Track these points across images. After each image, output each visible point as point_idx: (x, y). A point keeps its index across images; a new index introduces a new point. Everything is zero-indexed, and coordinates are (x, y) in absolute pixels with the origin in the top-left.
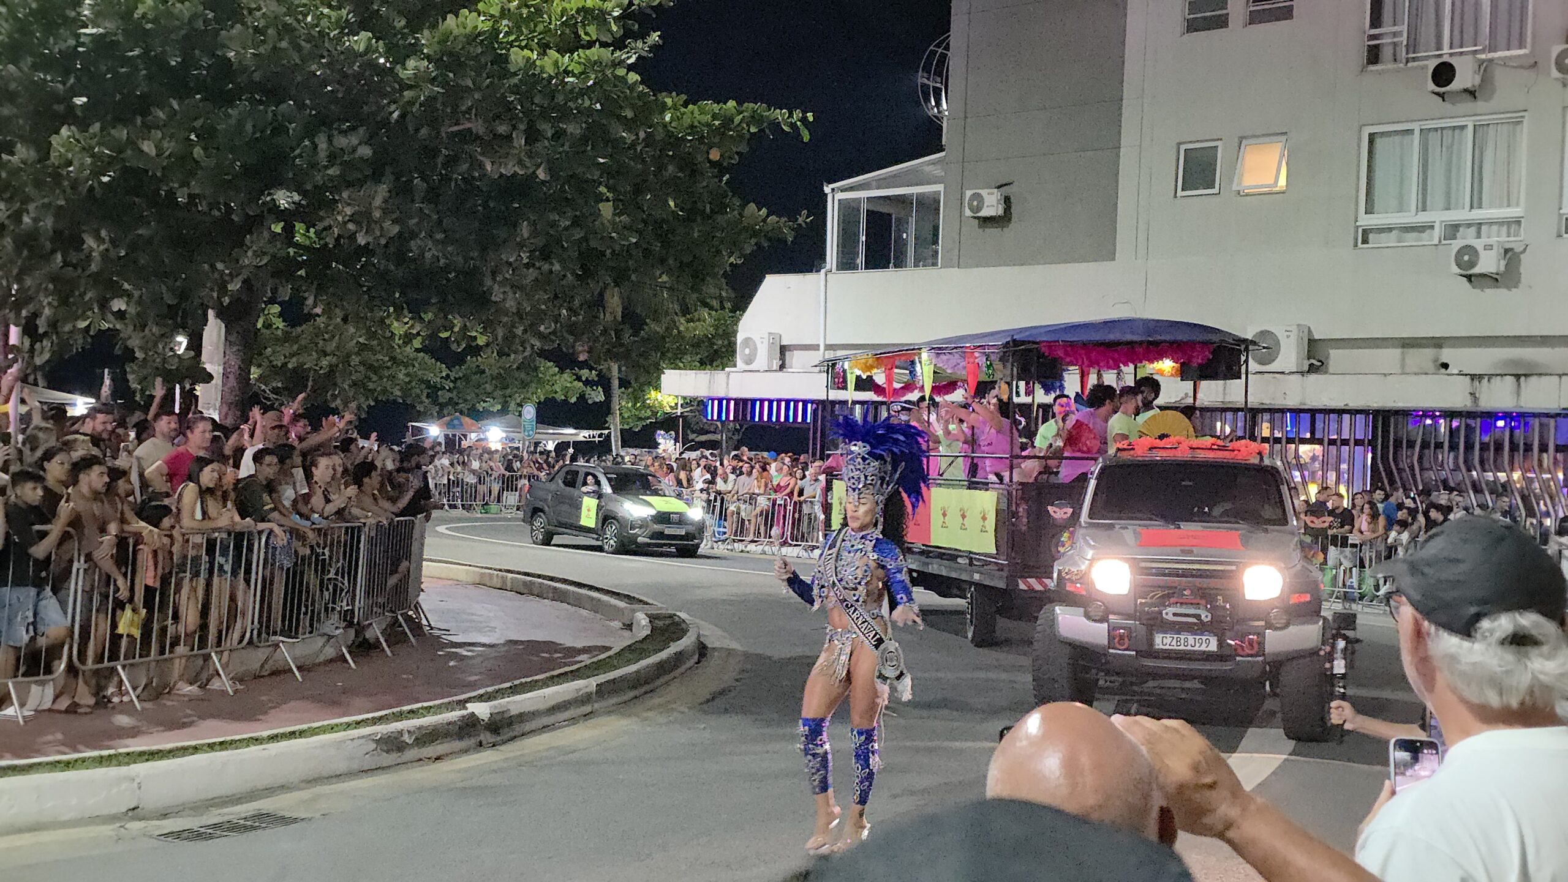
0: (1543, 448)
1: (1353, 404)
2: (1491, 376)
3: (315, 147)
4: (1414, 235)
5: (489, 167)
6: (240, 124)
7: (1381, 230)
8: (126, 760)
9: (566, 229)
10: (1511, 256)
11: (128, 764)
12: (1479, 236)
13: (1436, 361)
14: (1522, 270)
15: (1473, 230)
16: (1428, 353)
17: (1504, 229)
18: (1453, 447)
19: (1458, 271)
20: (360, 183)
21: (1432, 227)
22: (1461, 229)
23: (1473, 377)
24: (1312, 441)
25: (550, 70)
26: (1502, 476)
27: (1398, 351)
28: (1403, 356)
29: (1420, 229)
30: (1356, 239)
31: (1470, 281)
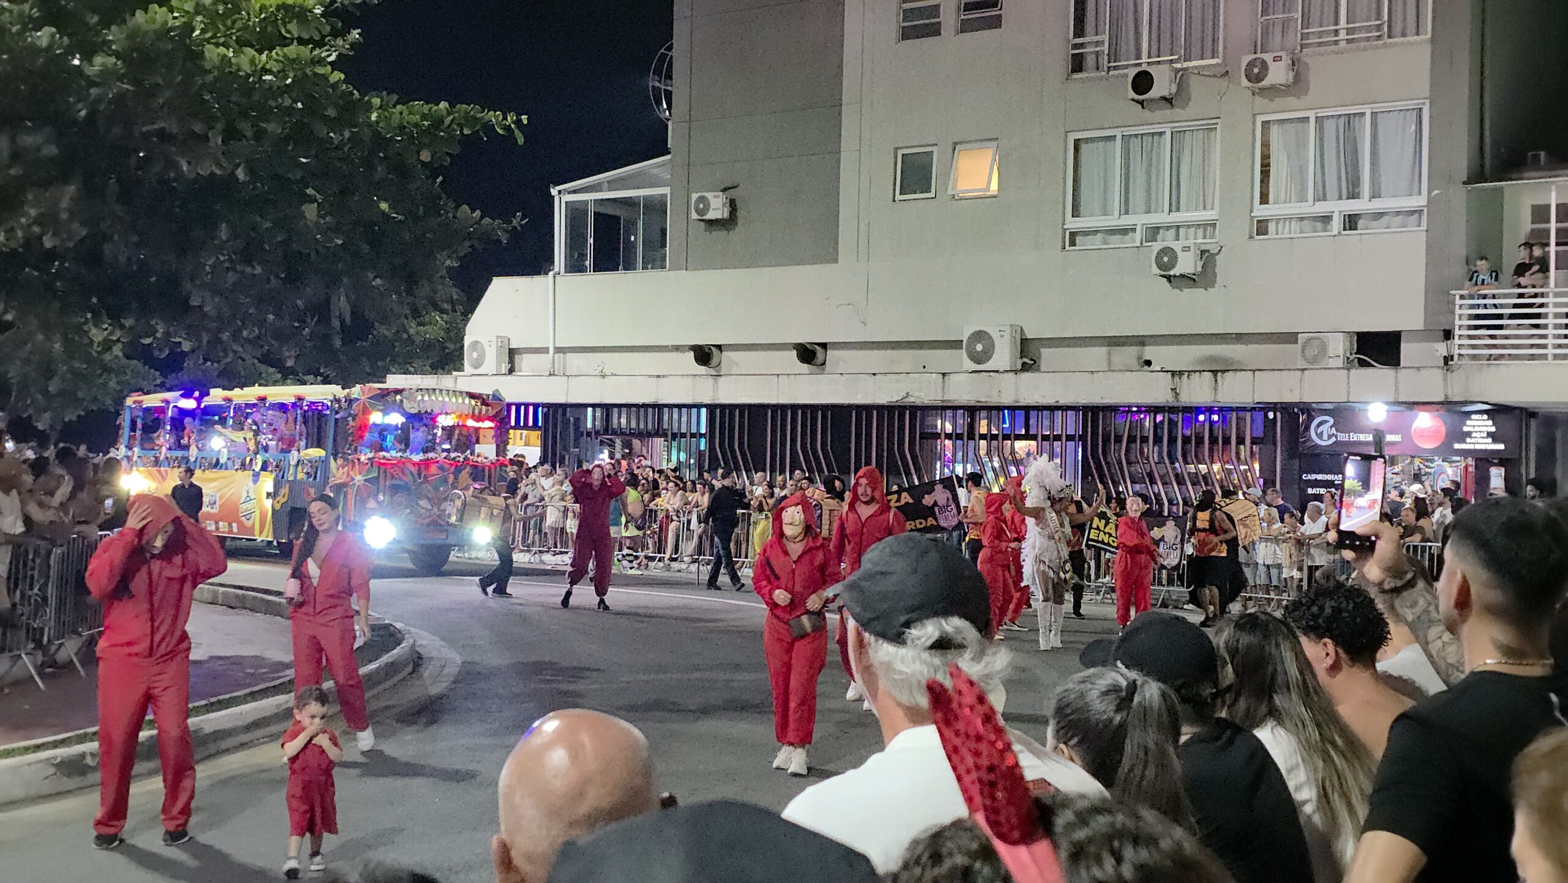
0: (1241, 441)
1: (1064, 401)
2: (1190, 372)
4: (1118, 237)
5: (185, 169)
7: (1086, 233)
9: (268, 230)
10: (1207, 257)
12: (1177, 238)
13: (1139, 358)
14: (1217, 271)
15: (1173, 231)
16: (1133, 350)
17: (1200, 232)
18: (1158, 440)
19: (1159, 272)
20: (45, 183)
21: (1134, 230)
22: (1161, 232)
23: (1173, 373)
24: (1027, 437)
25: (247, 68)
26: (1203, 468)
27: (1106, 349)
28: (1109, 353)
29: (1124, 231)
30: (1064, 242)
31: (1170, 281)
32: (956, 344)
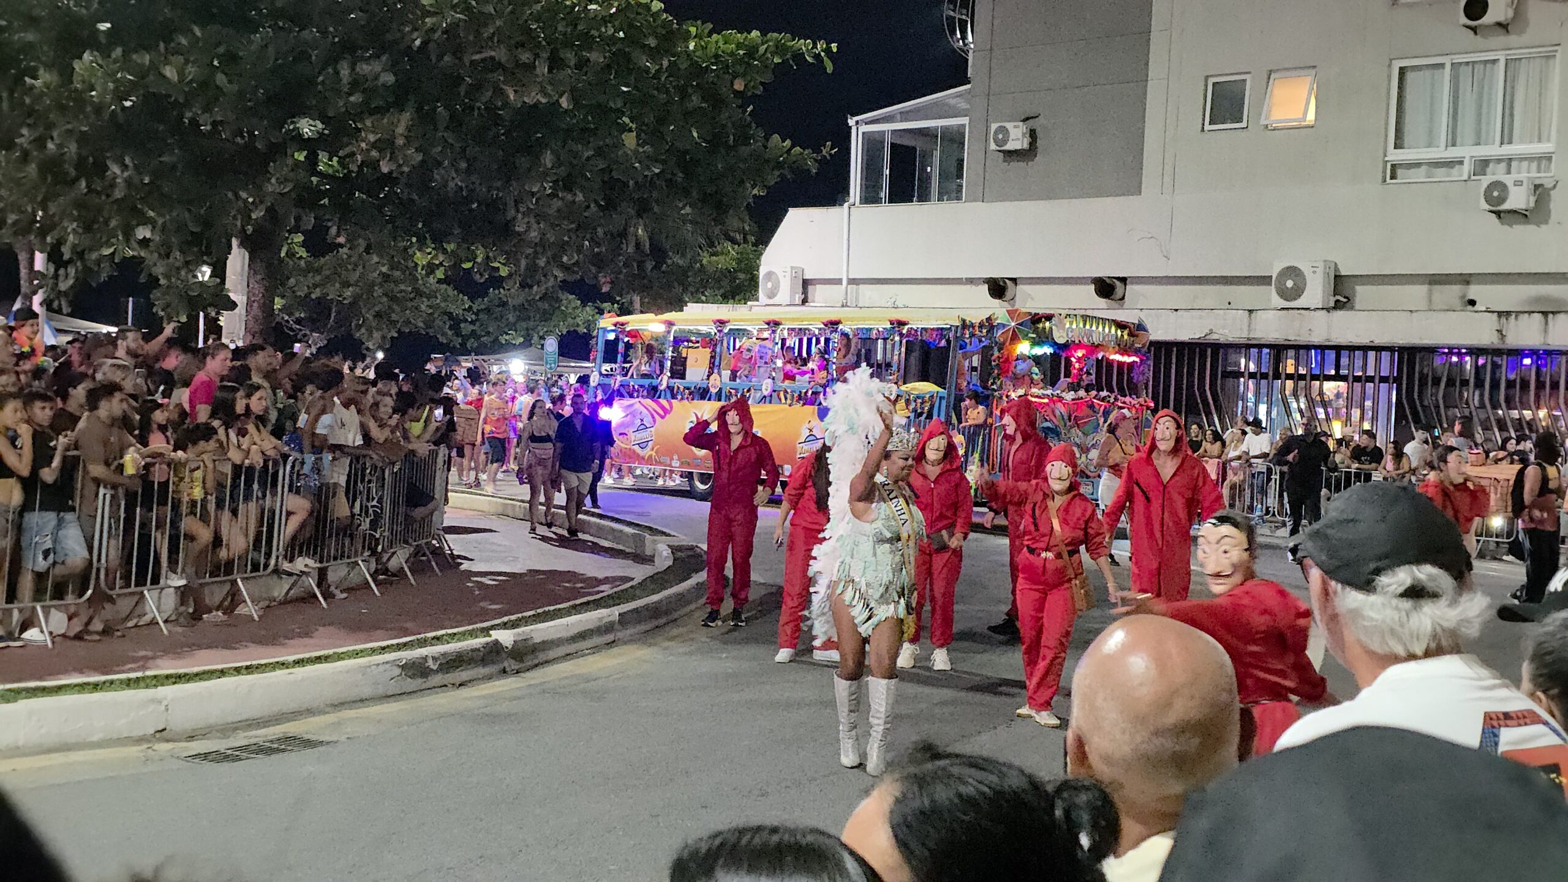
1: (1379, 341)
2: (1518, 313)
3: (337, 73)
4: (1443, 170)
5: (512, 97)
6: (263, 49)
7: (1409, 166)
8: (154, 682)
9: (588, 159)
10: (1541, 192)
11: (155, 686)
12: (1509, 172)
13: (1463, 297)
14: (1552, 205)
15: (1503, 165)
16: (1456, 289)
17: (1534, 165)
18: (1479, 384)
19: (1488, 207)
20: (383, 111)
21: (1461, 163)
22: (1491, 165)
23: (1500, 314)
24: (1337, 377)
26: (1528, 414)
27: (1426, 287)
28: (1430, 294)
29: (1450, 164)
30: (1384, 172)
31: (1499, 217)
32: (1265, 280)
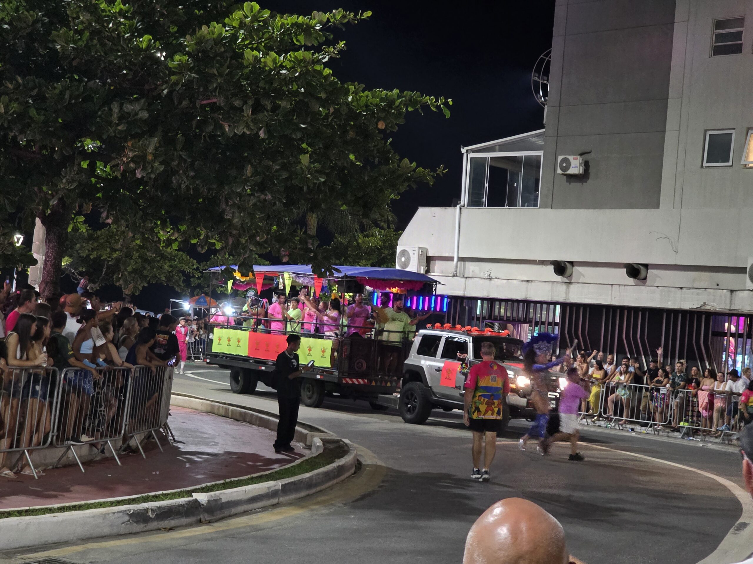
3: (110, 110)
5: (227, 130)
6: (62, 93)
9: (277, 171)
20: (138, 136)
25: (270, 64)
32: (742, 270)
